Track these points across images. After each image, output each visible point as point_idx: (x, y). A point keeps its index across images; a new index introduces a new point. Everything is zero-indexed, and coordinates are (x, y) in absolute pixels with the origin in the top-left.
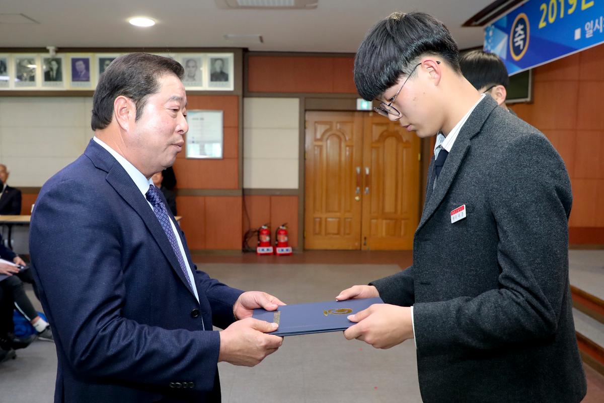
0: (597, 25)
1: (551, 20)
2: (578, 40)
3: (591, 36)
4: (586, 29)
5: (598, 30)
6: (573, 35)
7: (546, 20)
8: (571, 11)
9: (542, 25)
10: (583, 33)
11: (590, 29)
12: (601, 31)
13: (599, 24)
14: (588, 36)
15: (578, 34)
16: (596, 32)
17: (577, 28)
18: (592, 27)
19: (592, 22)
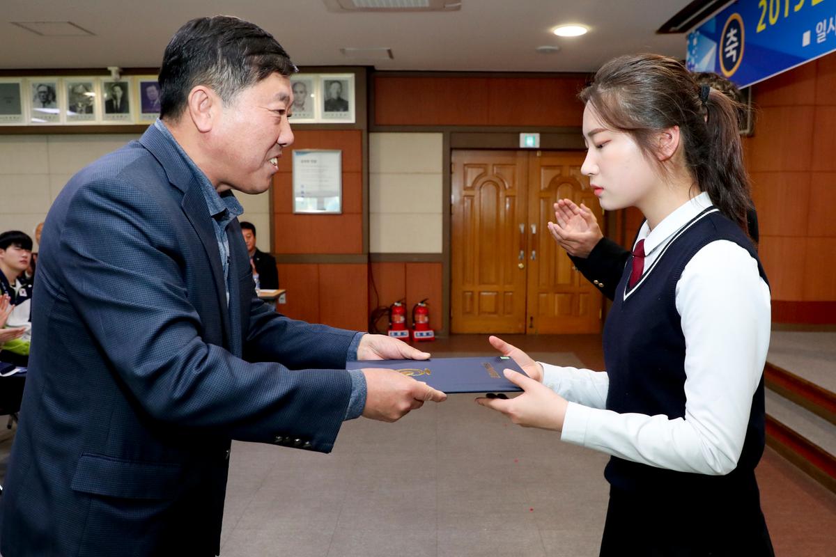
0: (831, 26)
1: (773, 21)
2: (808, 46)
3: (824, 40)
4: (818, 31)
5: (832, 32)
6: (800, 39)
7: (766, 20)
8: (797, 8)
9: (761, 27)
10: (814, 37)
11: (822, 31)
13: (834, 24)
14: (819, 41)
15: (806, 39)
16: (830, 35)
17: (806, 31)
18: (825, 29)
19: (825, 21)
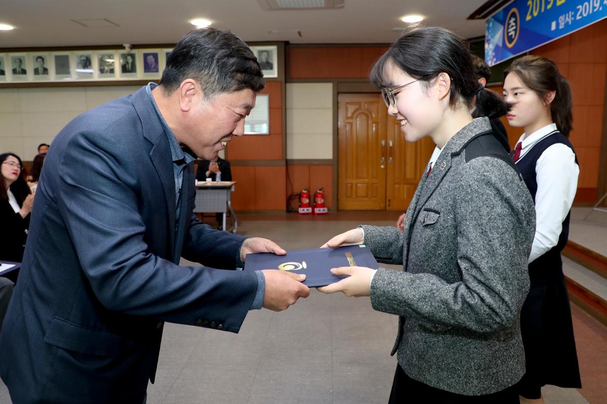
0: (567, 18)
1: (535, 14)
2: (554, 31)
3: (563, 27)
4: (560, 21)
5: (568, 22)
6: (550, 26)
7: (532, 14)
8: (549, 7)
9: (528, 18)
10: (558, 25)
11: (562, 22)
12: (570, 23)
13: (569, 17)
14: (561, 27)
15: (553, 26)
16: (567, 24)
17: (553, 21)
18: (564, 20)
19: (564, 16)
